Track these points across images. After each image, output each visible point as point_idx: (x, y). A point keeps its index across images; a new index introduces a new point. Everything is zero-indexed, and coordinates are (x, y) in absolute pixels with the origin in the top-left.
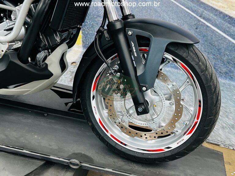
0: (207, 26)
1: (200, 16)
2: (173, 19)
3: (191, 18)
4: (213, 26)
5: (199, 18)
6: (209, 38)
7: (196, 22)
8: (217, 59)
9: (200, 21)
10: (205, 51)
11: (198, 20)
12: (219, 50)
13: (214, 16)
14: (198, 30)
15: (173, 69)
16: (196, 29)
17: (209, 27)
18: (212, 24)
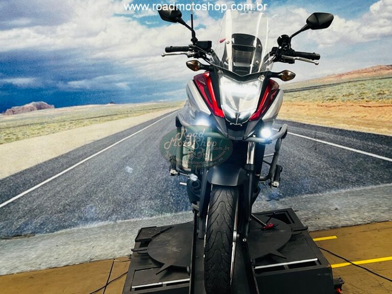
0: (324, 144)
1: (315, 138)
2: (292, 148)
3: (308, 142)
4: (329, 142)
5: (315, 140)
6: (330, 153)
7: (313, 144)
8: (344, 170)
9: (316, 142)
10: (331, 167)
11: (314, 141)
12: (342, 161)
13: (326, 134)
14: (317, 150)
15: (309, 195)
16: (316, 149)
17: (326, 144)
18: (327, 141)
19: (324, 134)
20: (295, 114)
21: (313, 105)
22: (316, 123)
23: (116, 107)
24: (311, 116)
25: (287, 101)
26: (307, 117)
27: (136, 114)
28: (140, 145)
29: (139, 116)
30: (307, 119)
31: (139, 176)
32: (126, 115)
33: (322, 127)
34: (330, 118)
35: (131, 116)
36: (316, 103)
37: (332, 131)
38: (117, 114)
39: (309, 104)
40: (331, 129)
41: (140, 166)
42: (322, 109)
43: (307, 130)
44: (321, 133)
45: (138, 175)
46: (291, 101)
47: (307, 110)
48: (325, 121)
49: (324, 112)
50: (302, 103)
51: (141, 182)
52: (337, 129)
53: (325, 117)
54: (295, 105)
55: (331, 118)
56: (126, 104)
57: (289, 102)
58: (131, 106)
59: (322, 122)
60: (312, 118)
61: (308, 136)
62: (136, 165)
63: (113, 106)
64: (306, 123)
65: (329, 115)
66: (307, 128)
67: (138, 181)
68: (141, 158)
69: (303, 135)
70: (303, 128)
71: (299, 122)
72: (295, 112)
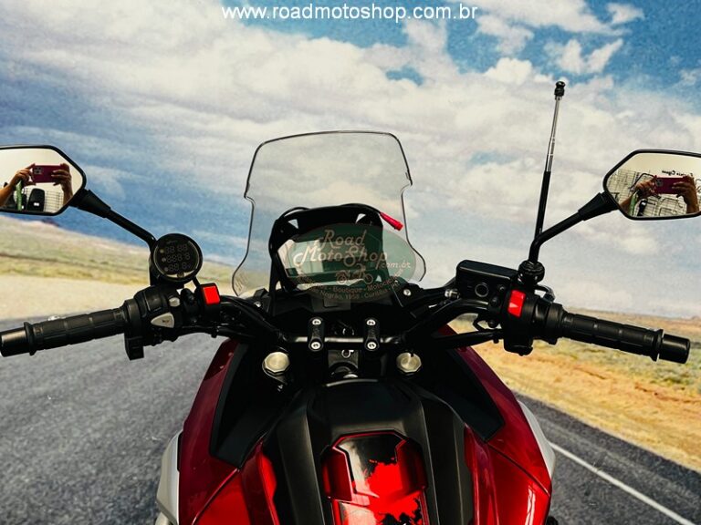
19: (623, 462)
20: (572, 394)
21: (627, 382)
22: (616, 429)
23: (59, 238)
24: (609, 408)
25: (565, 354)
26: (600, 410)
27: (119, 277)
28: (102, 371)
29: (126, 283)
30: (597, 415)
31: (69, 459)
32: (85, 270)
33: (624, 443)
34: (654, 425)
35: (99, 279)
36: (636, 379)
37: (645, 460)
38: (55, 261)
39: (617, 377)
40: (645, 453)
41: (83, 430)
42: (642, 399)
43: (586, 441)
44: (617, 457)
45: (68, 454)
46: (576, 358)
47: (607, 390)
48: (639, 430)
49: (645, 408)
50: (602, 370)
51: (72, 478)
52: (657, 458)
53: (642, 421)
54: (581, 370)
55: (655, 427)
56: (96, 239)
57: (569, 359)
58: (113, 249)
59: (629, 431)
60: (609, 413)
61: (583, 459)
62: (69, 424)
63: (50, 231)
64: (590, 423)
65: (652, 417)
66: (587, 438)
67: (64, 473)
68: (95, 409)
69: (571, 451)
70: (577, 433)
71: (575, 415)
72: (574, 388)
